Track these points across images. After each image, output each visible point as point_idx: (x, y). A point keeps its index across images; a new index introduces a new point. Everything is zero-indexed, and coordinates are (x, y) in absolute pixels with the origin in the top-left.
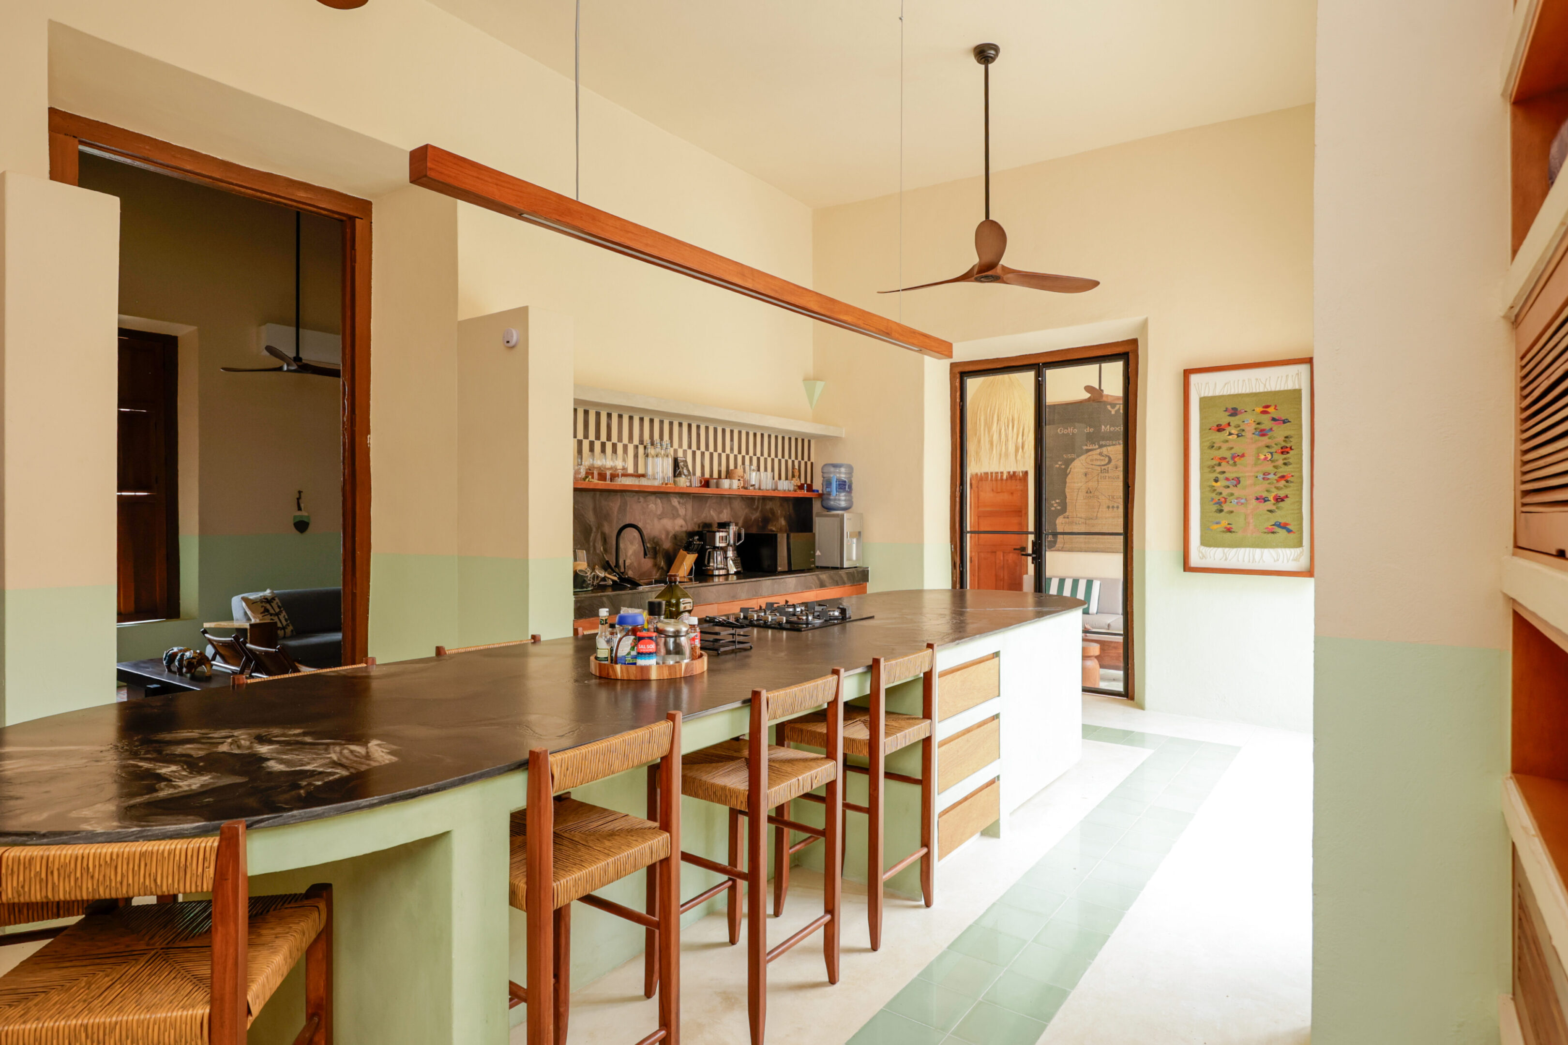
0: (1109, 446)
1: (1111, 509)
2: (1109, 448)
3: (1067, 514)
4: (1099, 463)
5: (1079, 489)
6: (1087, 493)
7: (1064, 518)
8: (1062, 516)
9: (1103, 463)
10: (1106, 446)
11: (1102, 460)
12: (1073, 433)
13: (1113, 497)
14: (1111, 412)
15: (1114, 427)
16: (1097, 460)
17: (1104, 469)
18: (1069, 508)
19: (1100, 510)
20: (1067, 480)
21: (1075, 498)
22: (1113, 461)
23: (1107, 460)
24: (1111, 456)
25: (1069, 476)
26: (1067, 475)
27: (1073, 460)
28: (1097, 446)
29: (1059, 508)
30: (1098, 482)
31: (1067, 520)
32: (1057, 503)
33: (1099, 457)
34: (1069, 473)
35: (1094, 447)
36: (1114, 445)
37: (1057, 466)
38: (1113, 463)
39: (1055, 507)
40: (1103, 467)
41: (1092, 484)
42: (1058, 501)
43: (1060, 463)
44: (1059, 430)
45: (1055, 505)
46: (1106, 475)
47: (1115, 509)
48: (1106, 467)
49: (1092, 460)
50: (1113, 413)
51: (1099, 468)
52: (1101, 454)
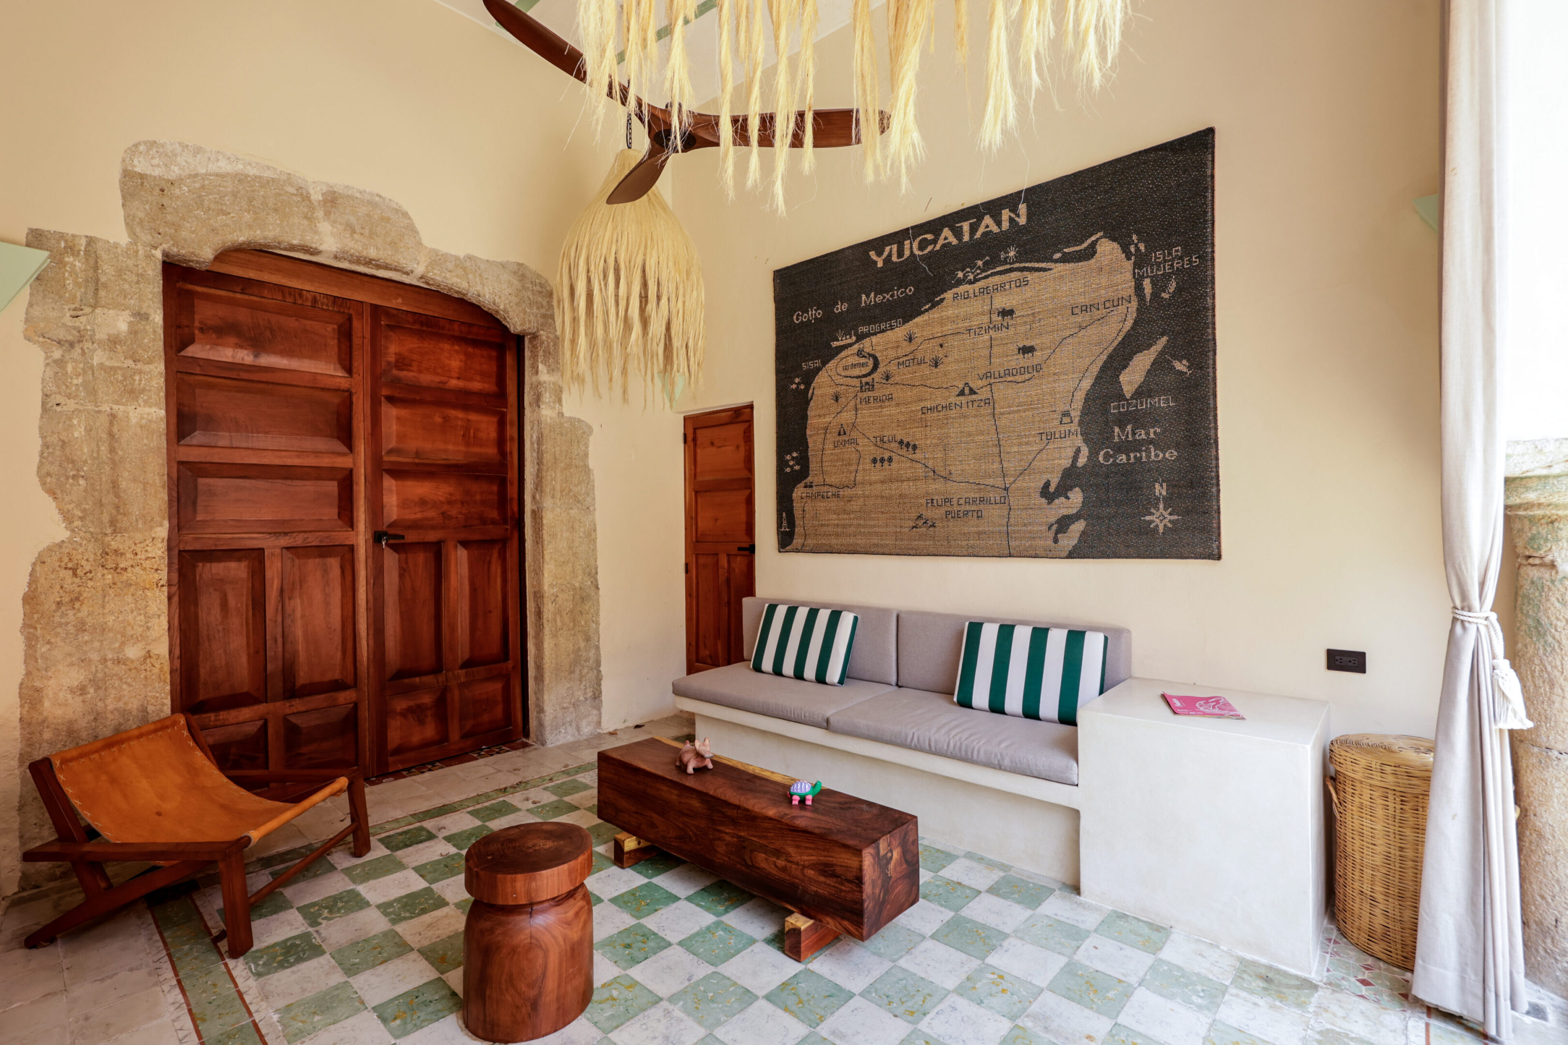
0: (875, 334)
1: (878, 464)
2: (874, 339)
3: (810, 479)
4: (857, 372)
5: (826, 429)
6: (839, 434)
7: (806, 487)
8: (802, 484)
9: (865, 371)
10: (868, 335)
11: (863, 365)
12: (816, 318)
13: (882, 440)
14: (876, 263)
15: (881, 293)
16: (854, 366)
17: (867, 383)
18: (813, 466)
19: (861, 467)
20: (810, 413)
21: (821, 447)
22: (881, 365)
23: (871, 362)
24: (878, 355)
25: (812, 404)
26: (808, 402)
27: (818, 370)
28: (854, 338)
29: (797, 468)
30: (856, 410)
31: (809, 490)
32: (793, 458)
33: (856, 360)
34: (811, 399)
35: (849, 341)
36: (883, 331)
37: (794, 386)
38: (881, 369)
39: (792, 467)
40: (864, 380)
41: (847, 417)
42: (795, 455)
43: (797, 380)
44: (795, 317)
45: (791, 463)
46: (870, 394)
47: (886, 464)
48: (868, 379)
49: (845, 368)
50: (880, 264)
51: (856, 382)
52: (860, 353)
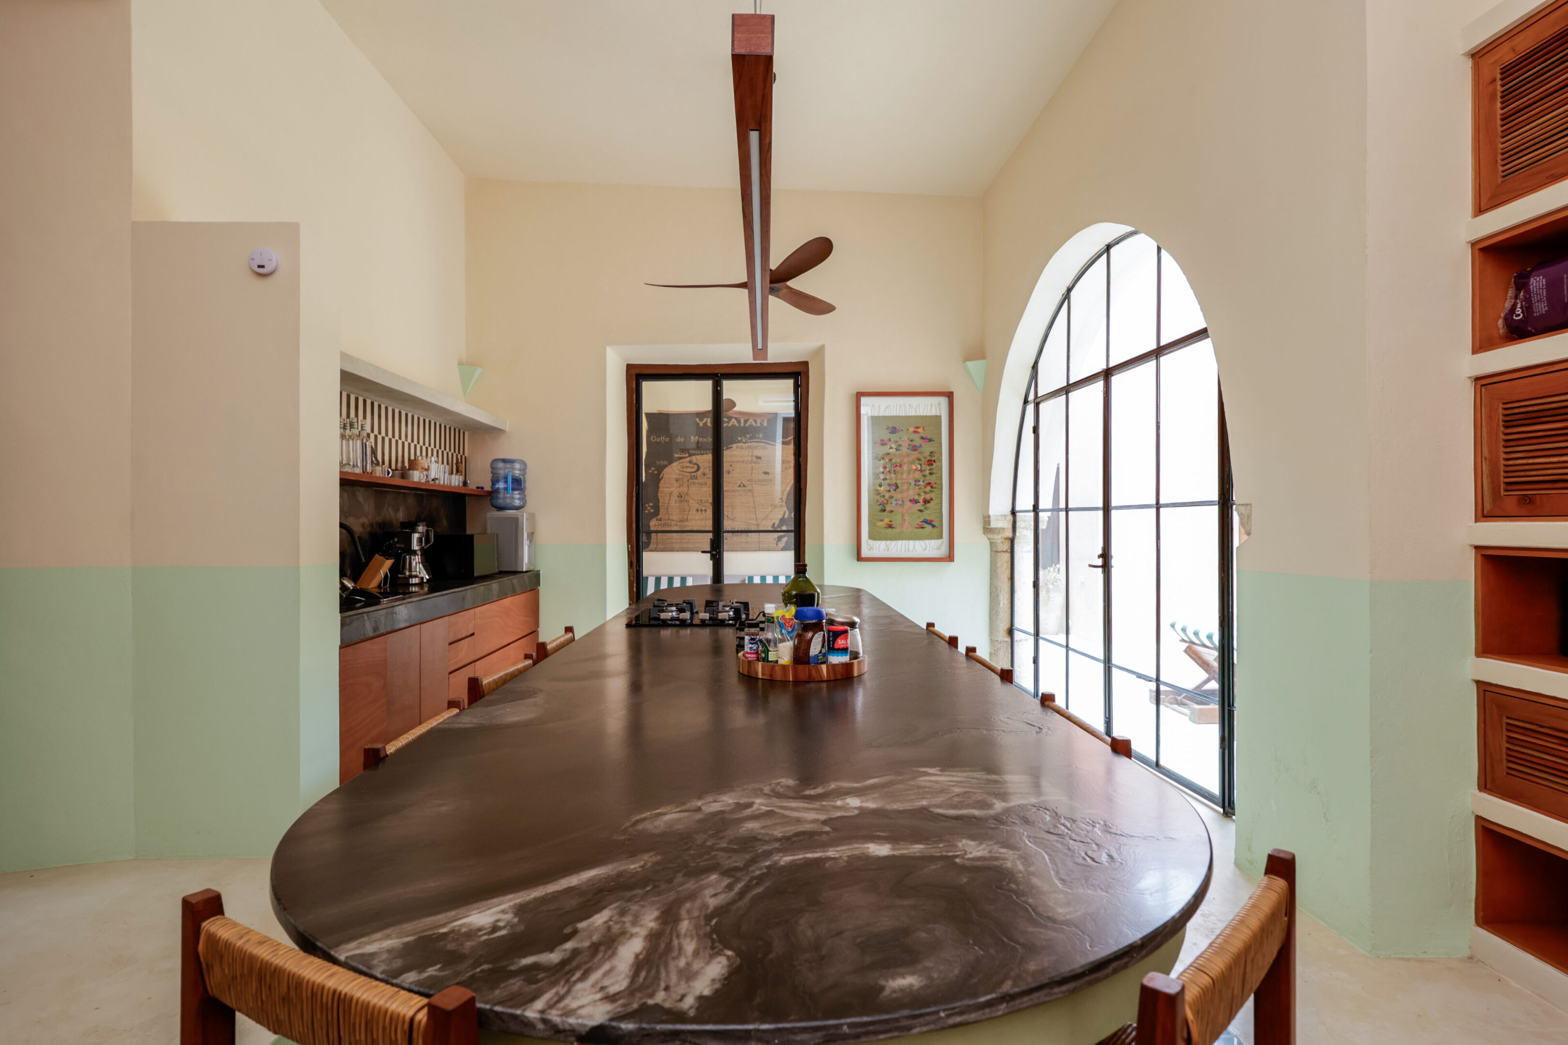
0: (698, 455)
1: (699, 512)
2: (698, 457)
3: (660, 516)
4: (689, 470)
5: (671, 494)
6: (678, 497)
7: (657, 520)
8: (655, 519)
9: (692, 470)
10: (695, 454)
11: (690, 467)
12: (665, 441)
13: (701, 501)
14: (699, 424)
15: (702, 437)
16: (687, 467)
17: (694, 476)
18: (662, 510)
19: (690, 513)
20: (660, 485)
21: (668, 502)
22: (701, 469)
23: (696, 467)
24: (699, 464)
25: (662, 481)
26: (659, 480)
27: (665, 466)
28: (687, 455)
29: (652, 511)
30: (688, 487)
31: (660, 522)
32: (650, 506)
33: (689, 465)
34: (662, 478)
35: (685, 456)
36: (702, 454)
37: (651, 471)
38: (701, 471)
39: (649, 510)
40: (693, 474)
41: (683, 490)
42: (651, 504)
43: (653, 469)
44: (652, 438)
45: (649, 508)
46: (695, 481)
47: (703, 512)
48: (695, 474)
49: (683, 467)
50: (701, 425)
51: (688, 475)
52: (690, 462)
